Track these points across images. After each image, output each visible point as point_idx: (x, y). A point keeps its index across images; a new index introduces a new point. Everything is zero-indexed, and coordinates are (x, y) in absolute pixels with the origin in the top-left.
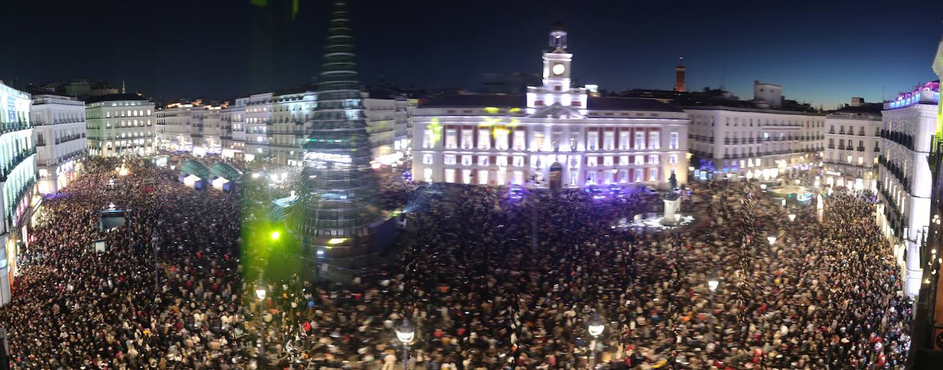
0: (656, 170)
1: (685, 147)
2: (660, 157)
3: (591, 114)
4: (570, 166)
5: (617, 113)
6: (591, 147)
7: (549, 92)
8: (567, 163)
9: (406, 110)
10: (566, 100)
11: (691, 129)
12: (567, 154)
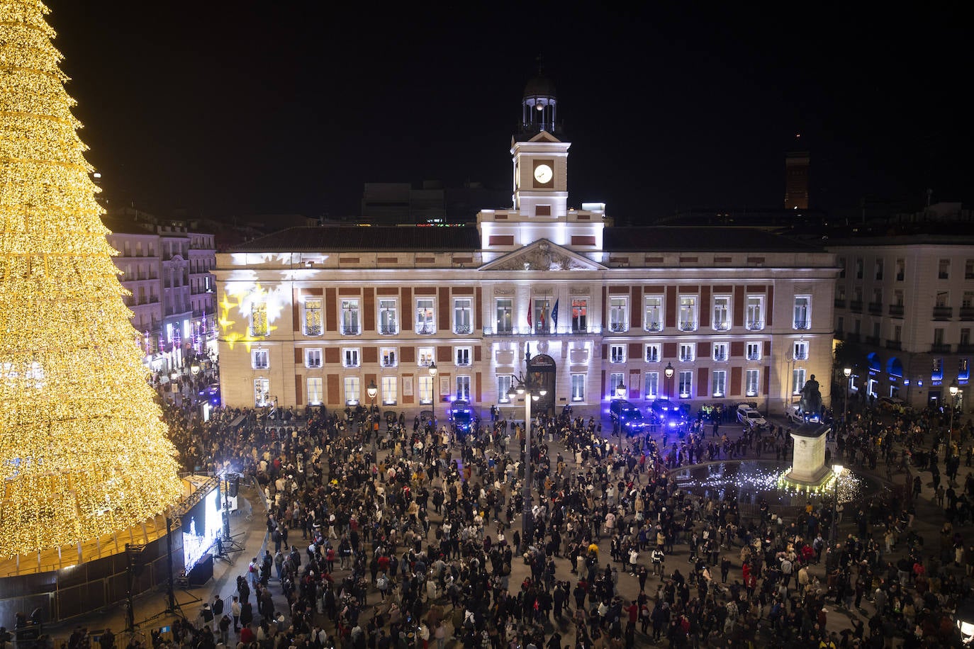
0: (760, 373)
1: (827, 324)
2: (767, 347)
3: (612, 260)
4: (570, 363)
5: (671, 258)
6: (614, 325)
7: (525, 220)
8: (564, 357)
9: (185, 257)
10: (561, 234)
11: (840, 289)
12: (565, 338)
